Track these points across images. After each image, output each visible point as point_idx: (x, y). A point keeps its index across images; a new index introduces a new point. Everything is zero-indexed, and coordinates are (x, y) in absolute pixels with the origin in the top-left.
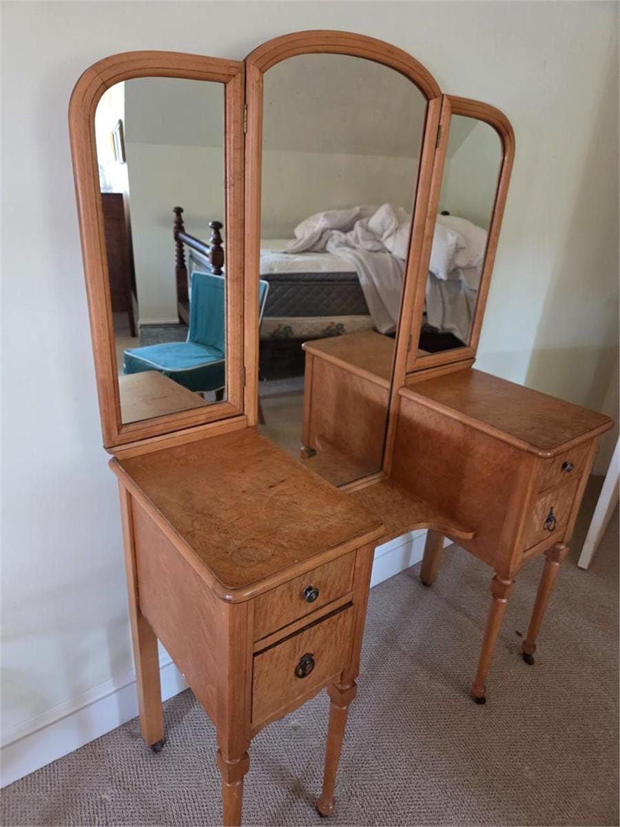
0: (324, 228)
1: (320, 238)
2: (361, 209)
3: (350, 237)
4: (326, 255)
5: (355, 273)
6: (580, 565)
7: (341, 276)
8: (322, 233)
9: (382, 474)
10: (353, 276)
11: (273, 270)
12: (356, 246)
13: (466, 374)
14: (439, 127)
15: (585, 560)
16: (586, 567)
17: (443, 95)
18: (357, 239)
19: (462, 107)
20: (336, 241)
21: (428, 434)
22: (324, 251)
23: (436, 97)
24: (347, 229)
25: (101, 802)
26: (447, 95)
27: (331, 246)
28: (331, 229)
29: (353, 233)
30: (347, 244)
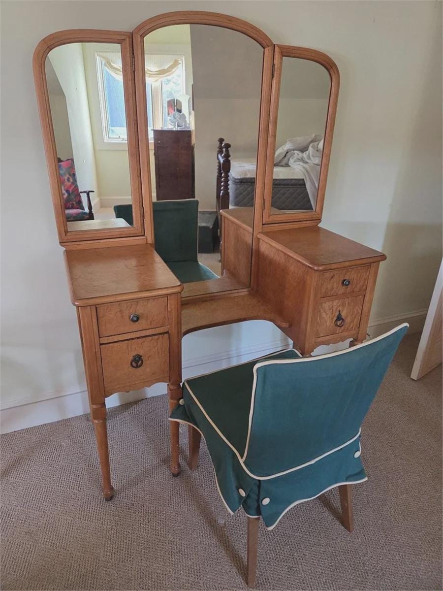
0: (289, 149)
1: (285, 156)
2: (315, 136)
3: (305, 155)
4: (288, 168)
5: (303, 180)
6: (411, 377)
7: (293, 181)
8: (287, 153)
9: (250, 289)
10: (301, 181)
11: (247, 175)
12: (308, 161)
13: (313, 229)
14: (273, 65)
15: (415, 375)
16: (416, 379)
17: (274, 45)
18: (309, 158)
19: (289, 52)
20: (295, 158)
21: (271, 262)
22: (287, 165)
23: (268, 46)
24: (303, 150)
25: (60, 446)
26: (277, 45)
27: (291, 162)
28: (294, 150)
29: (307, 152)
30: (302, 160)
